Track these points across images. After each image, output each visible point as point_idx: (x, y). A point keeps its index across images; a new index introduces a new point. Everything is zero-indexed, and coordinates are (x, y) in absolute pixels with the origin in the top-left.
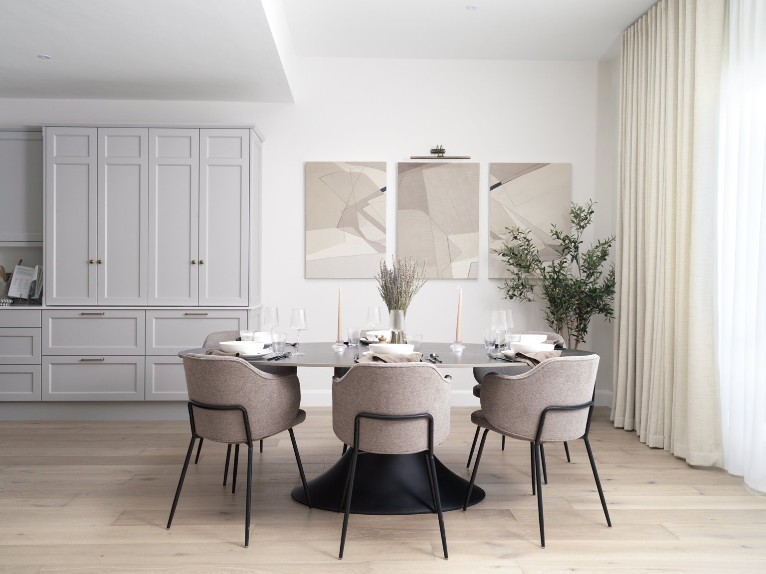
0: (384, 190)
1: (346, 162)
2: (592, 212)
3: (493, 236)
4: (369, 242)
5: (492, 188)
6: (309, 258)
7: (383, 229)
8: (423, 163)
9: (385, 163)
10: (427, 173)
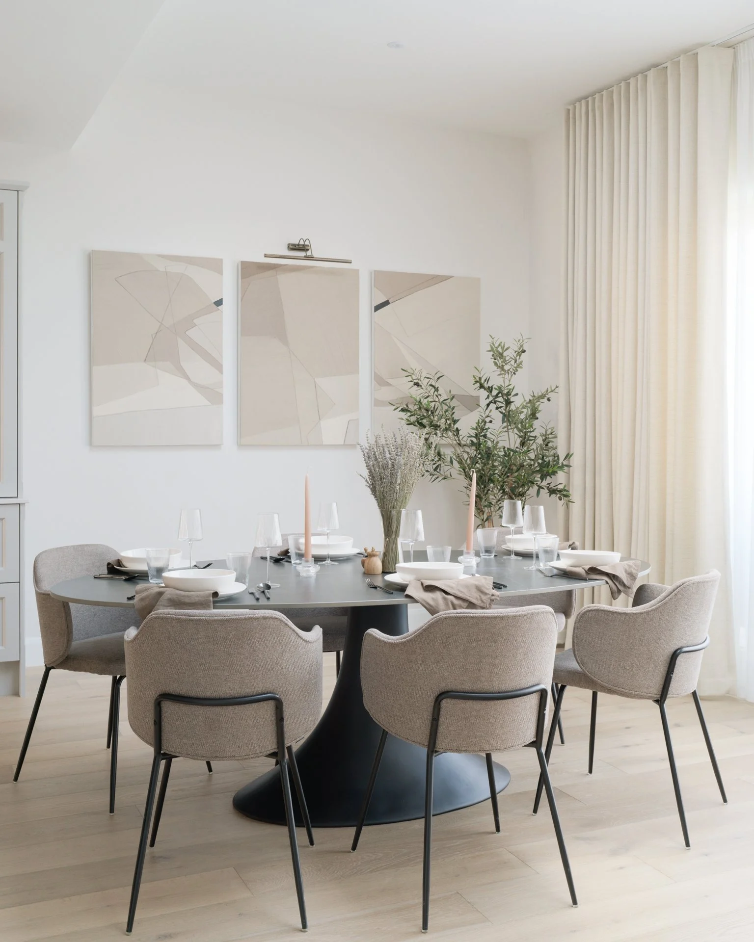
0: (219, 303)
1: (159, 256)
2: (524, 351)
3: (380, 381)
4: (196, 386)
5: (378, 308)
6: (97, 411)
7: (219, 367)
8: (277, 264)
9: (221, 260)
10: (283, 279)
